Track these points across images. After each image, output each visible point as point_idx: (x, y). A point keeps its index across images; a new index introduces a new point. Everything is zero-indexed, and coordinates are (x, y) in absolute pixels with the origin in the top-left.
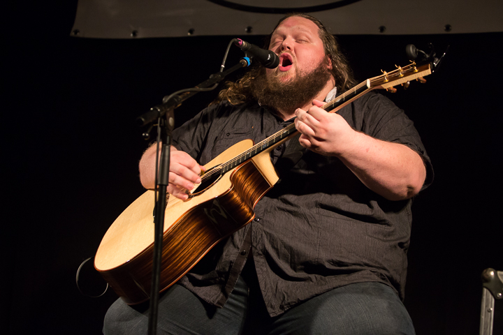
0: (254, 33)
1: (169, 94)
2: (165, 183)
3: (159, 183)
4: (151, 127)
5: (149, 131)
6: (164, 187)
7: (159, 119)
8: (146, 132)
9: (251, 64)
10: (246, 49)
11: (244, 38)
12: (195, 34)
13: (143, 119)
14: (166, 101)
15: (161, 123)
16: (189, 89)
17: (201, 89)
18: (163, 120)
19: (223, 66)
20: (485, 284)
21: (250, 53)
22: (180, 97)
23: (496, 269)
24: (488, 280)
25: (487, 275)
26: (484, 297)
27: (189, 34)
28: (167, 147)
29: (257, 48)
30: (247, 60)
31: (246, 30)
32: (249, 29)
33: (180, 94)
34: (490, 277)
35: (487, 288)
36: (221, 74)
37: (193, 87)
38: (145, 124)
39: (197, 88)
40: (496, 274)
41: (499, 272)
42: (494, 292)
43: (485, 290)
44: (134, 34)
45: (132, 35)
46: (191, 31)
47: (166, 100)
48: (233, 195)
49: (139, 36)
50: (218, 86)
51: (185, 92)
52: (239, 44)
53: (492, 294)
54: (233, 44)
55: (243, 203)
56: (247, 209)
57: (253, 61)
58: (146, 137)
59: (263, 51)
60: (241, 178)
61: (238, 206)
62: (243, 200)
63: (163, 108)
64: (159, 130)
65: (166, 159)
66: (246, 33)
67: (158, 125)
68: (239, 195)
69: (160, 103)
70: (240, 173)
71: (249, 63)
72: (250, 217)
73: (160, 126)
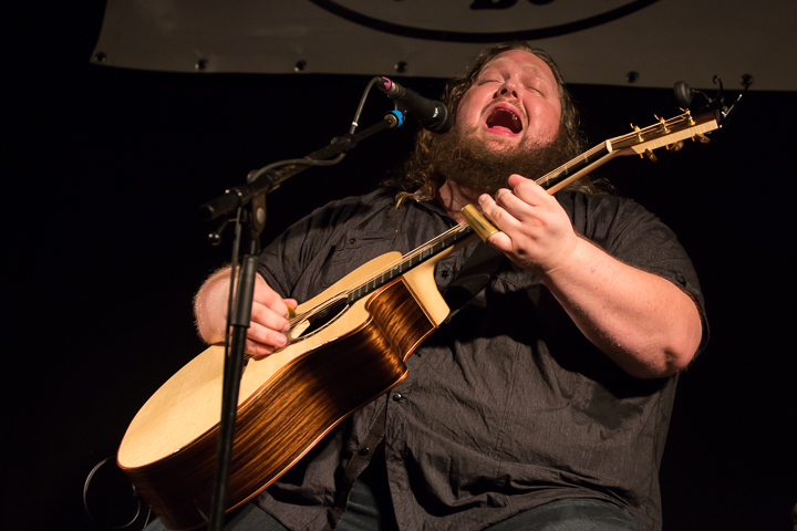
0: (410, 72)
1: (259, 168)
2: (243, 322)
3: (234, 322)
4: (225, 225)
5: (220, 231)
6: (242, 329)
7: (240, 210)
8: (214, 232)
9: (404, 123)
10: (396, 97)
11: (394, 79)
12: (307, 70)
13: (211, 209)
14: (253, 179)
15: (242, 217)
16: (295, 161)
17: (316, 162)
18: (245, 212)
19: (355, 124)
21: (405, 104)
22: (278, 173)
27: (297, 69)
28: (251, 259)
29: (415, 96)
30: (398, 116)
31: (396, 67)
32: (402, 66)
33: (277, 168)
36: (352, 137)
37: (301, 157)
38: (215, 216)
39: (308, 160)
44: (202, 64)
45: (197, 66)
46: (301, 65)
47: (252, 177)
49: (210, 69)
50: (344, 158)
51: (286, 165)
52: (384, 87)
54: (375, 86)
55: (389, 350)
56: (394, 361)
57: (408, 117)
58: (214, 239)
59: (426, 102)
60: (386, 308)
61: (380, 354)
62: (387, 344)
63: (248, 191)
64: (239, 229)
65: (249, 280)
66: (396, 74)
67: (238, 220)
68: (381, 335)
69: (242, 183)
70: (384, 299)
71: (401, 122)
72: (398, 376)
73: (241, 222)
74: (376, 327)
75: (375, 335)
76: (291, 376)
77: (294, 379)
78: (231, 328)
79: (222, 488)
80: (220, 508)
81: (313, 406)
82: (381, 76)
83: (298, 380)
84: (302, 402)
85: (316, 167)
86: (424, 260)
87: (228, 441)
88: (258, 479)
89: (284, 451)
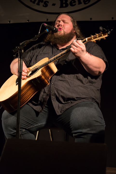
0: (49, 21)
1: (22, 42)
2: (21, 71)
3: (19, 71)
4: (16, 53)
5: (15, 55)
6: (21, 73)
8: (14, 55)
10: (47, 27)
11: (46, 23)
12: (29, 22)
13: (14, 51)
14: (21, 45)
16: (28, 40)
17: (32, 40)
18: (20, 51)
19: (39, 32)
21: (48, 28)
22: (25, 43)
27: (27, 22)
29: (50, 26)
30: (47, 30)
31: (46, 20)
32: (47, 20)
33: (25, 42)
36: (39, 35)
37: (30, 39)
38: (14, 52)
39: (31, 40)
44: (10, 22)
45: (9, 22)
46: (28, 21)
47: (21, 44)
48: (42, 77)
49: (11, 23)
50: (38, 39)
52: (44, 25)
54: (43, 25)
55: (46, 79)
56: (47, 81)
57: (49, 30)
58: (14, 56)
59: (52, 27)
60: (45, 71)
61: (44, 80)
62: (45, 78)
63: (20, 47)
64: (19, 54)
65: (22, 63)
66: (46, 21)
67: (19, 52)
68: (44, 77)
69: (19, 45)
70: (44, 69)
71: (48, 31)
72: (48, 84)
73: (19, 53)
74: (43, 75)
75: (43, 77)
76: (27, 84)
77: (28, 85)
79: (19, 103)
80: (19, 107)
81: (32, 89)
82: (43, 23)
83: (29, 85)
84: (30, 89)
85: (32, 41)
86: (52, 61)
87: (20, 94)
88: (24, 102)
89: (27, 98)
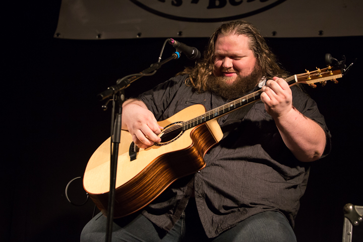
0: (184, 36)
1: (121, 78)
4: (108, 102)
5: (107, 104)
6: (117, 144)
7: (114, 95)
8: (104, 105)
9: (180, 57)
10: (177, 46)
11: (175, 39)
12: (142, 36)
13: (102, 96)
14: (119, 83)
15: (115, 98)
16: (136, 75)
17: (144, 75)
18: (116, 96)
19: (160, 58)
20: (346, 215)
21: (180, 49)
22: (129, 80)
23: (354, 204)
24: (348, 212)
25: (348, 209)
26: (345, 224)
27: (138, 37)
28: (119, 115)
29: (185, 46)
30: (178, 54)
31: (178, 33)
32: (180, 33)
33: (129, 78)
34: (349, 210)
35: (347, 218)
36: (159, 64)
37: (138, 73)
38: (104, 99)
39: (142, 74)
40: (353, 208)
41: (356, 207)
42: (352, 221)
43: (346, 219)
44: (99, 36)
45: (97, 37)
46: (139, 35)
47: (119, 82)
48: (193, 150)
49: (103, 38)
50: (156, 72)
51: (132, 76)
52: (171, 43)
53: (351, 222)
54: (167, 42)
57: (182, 54)
58: (104, 108)
59: (189, 48)
62: (199, 153)
63: (117, 88)
64: (114, 103)
65: (119, 124)
66: (178, 36)
67: (113, 100)
68: (196, 150)
69: (115, 84)
73: (115, 101)
78: (113, 144)
82: (170, 38)
